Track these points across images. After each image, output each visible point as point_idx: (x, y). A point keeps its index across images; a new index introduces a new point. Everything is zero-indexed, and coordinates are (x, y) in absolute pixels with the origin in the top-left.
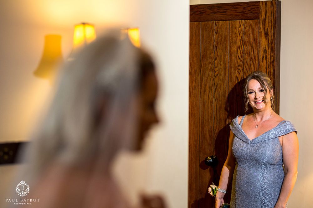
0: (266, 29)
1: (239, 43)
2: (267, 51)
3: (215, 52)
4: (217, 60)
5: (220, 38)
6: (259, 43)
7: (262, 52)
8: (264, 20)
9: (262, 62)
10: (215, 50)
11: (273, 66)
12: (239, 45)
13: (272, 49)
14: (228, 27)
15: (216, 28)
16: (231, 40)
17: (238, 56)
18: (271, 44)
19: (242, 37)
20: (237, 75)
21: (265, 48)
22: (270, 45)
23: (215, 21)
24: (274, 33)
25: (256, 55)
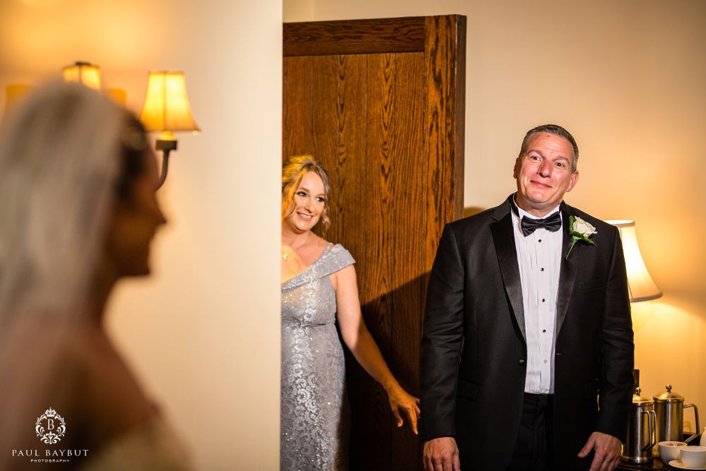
0: (437, 70)
1: (386, 97)
2: (440, 114)
3: (341, 116)
4: (344, 131)
5: (349, 89)
6: (424, 98)
7: (430, 117)
8: (434, 53)
9: (430, 135)
10: (339, 111)
11: (451, 143)
12: (386, 101)
13: (448, 110)
14: (364, 66)
15: (341, 68)
16: (371, 92)
17: (384, 124)
18: (447, 101)
19: (391, 87)
20: (383, 161)
21: (436, 107)
22: (445, 101)
23: (340, 54)
24: (452, 79)
25: (418, 121)
